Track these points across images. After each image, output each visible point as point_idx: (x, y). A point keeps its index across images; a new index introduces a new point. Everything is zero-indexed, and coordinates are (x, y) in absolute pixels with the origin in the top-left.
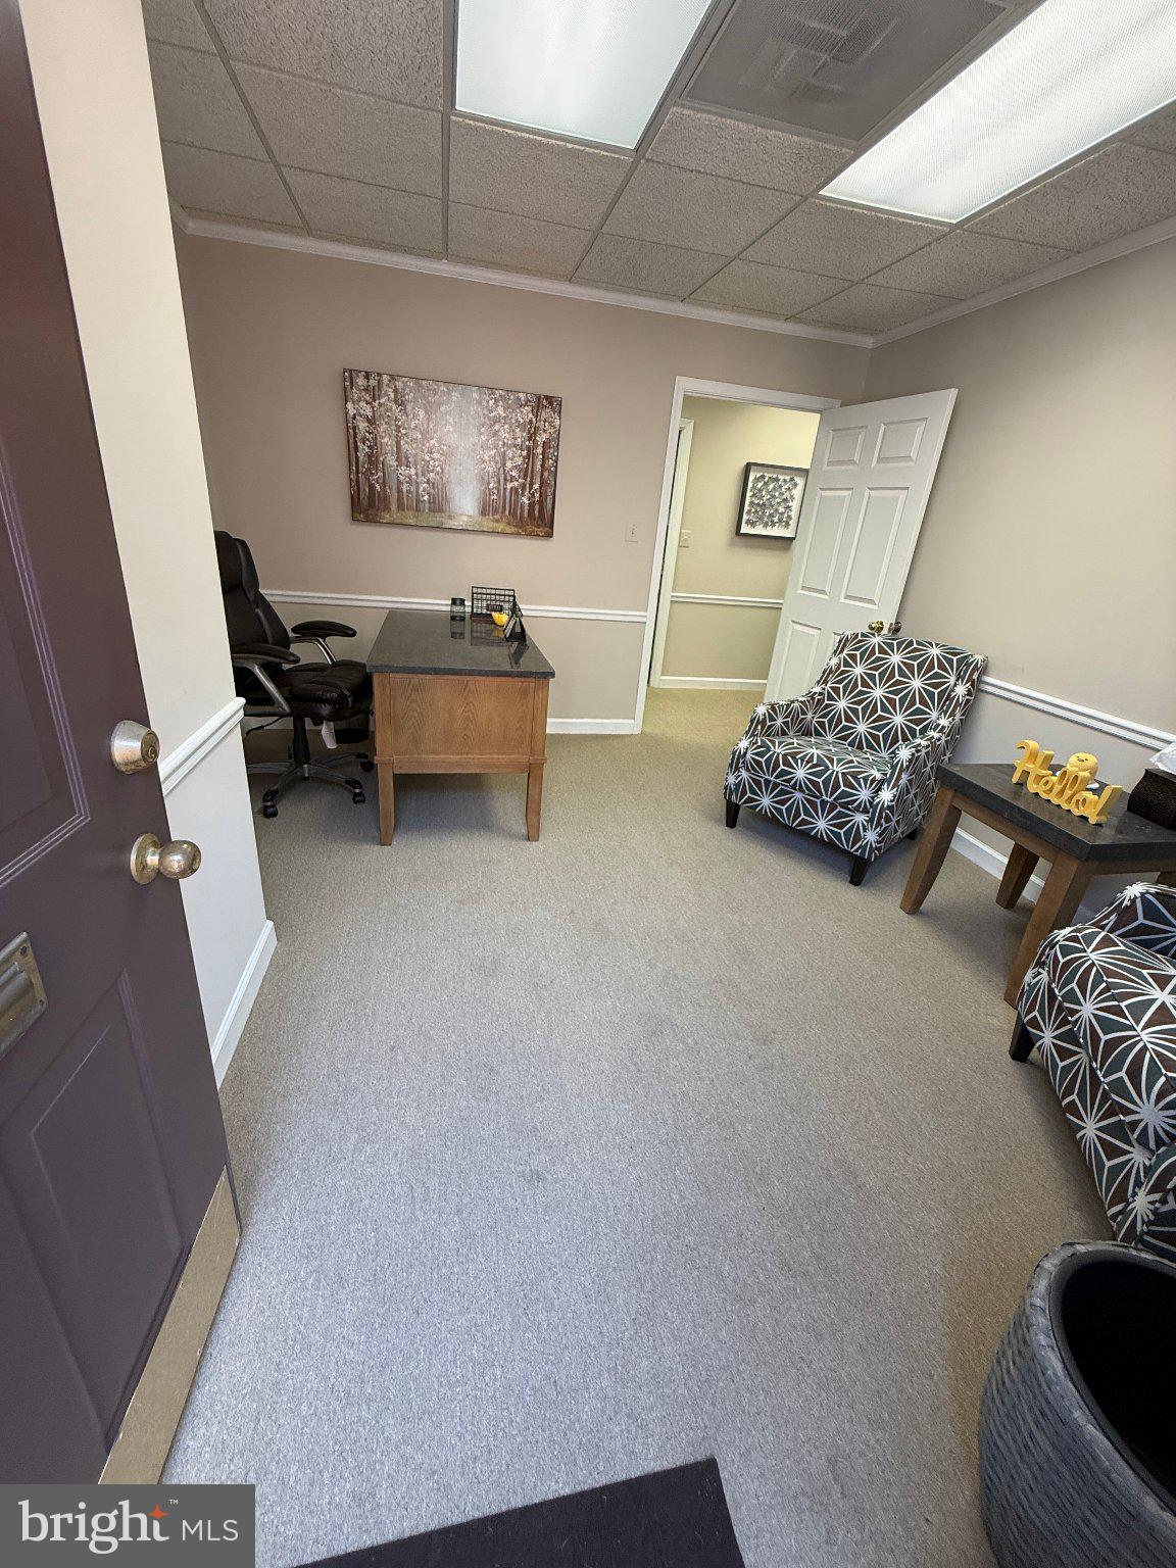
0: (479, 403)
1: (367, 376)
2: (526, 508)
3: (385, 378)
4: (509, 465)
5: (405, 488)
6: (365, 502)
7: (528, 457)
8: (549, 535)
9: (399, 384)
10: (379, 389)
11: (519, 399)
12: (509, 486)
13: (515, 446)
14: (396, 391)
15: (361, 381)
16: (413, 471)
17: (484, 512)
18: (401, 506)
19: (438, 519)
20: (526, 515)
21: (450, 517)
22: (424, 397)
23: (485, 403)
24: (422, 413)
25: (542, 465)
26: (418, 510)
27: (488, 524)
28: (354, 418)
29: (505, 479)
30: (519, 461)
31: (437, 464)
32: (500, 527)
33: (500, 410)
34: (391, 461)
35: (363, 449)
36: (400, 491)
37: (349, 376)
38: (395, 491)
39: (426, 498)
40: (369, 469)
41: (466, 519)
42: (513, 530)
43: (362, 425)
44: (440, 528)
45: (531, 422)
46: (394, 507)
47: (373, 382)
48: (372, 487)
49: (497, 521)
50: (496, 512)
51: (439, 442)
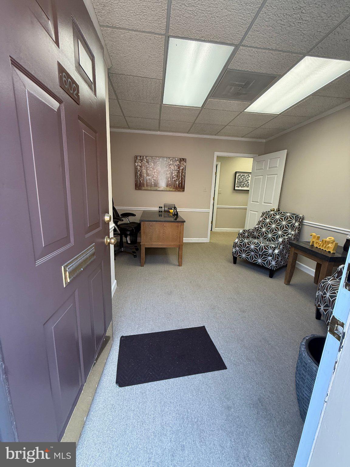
0: (166, 161)
1: (140, 157)
2: (178, 185)
3: (144, 157)
4: (173, 175)
5: (148, 181)
6: (138, 185)
7: (178, 172)
8: (184, 191)
9: (148, 158)
10: (143, 160)
11: (176, 159)
12: (173, 179)
13: (175, 170)
14: (147, 159)
15: (139, 158)
16: (150, 177)
17: (167, 186)
18: (147, 186)
19: (156, 188)
20: (178, 186)
21: (159, 188)
22: (153, 161)
23: (168, 161)
24: (153, 164)
25: (182, 174)
26: (151, 186)
27: (168, 189)
28: (137, 166)
29: (173, 178)
30: (176, 174)
31: (156, 175)
32: (171, 189)
33: (171, 163)
34: (145, 175)
35: (139, 173)
36: (147, 182)
37: (136, 157)
38: (146, 182)
39: (153, 183)
40: (140, 177)
41: (163, 188)
42: (174, 190)
43: (139, 168)
44: (156, 190)
45: (179, 164)
46: (145, 186)
47: (142, 158)
48: (140, 181)
49: (171, 188)
50: (170, 186)
51: (157, 170)
